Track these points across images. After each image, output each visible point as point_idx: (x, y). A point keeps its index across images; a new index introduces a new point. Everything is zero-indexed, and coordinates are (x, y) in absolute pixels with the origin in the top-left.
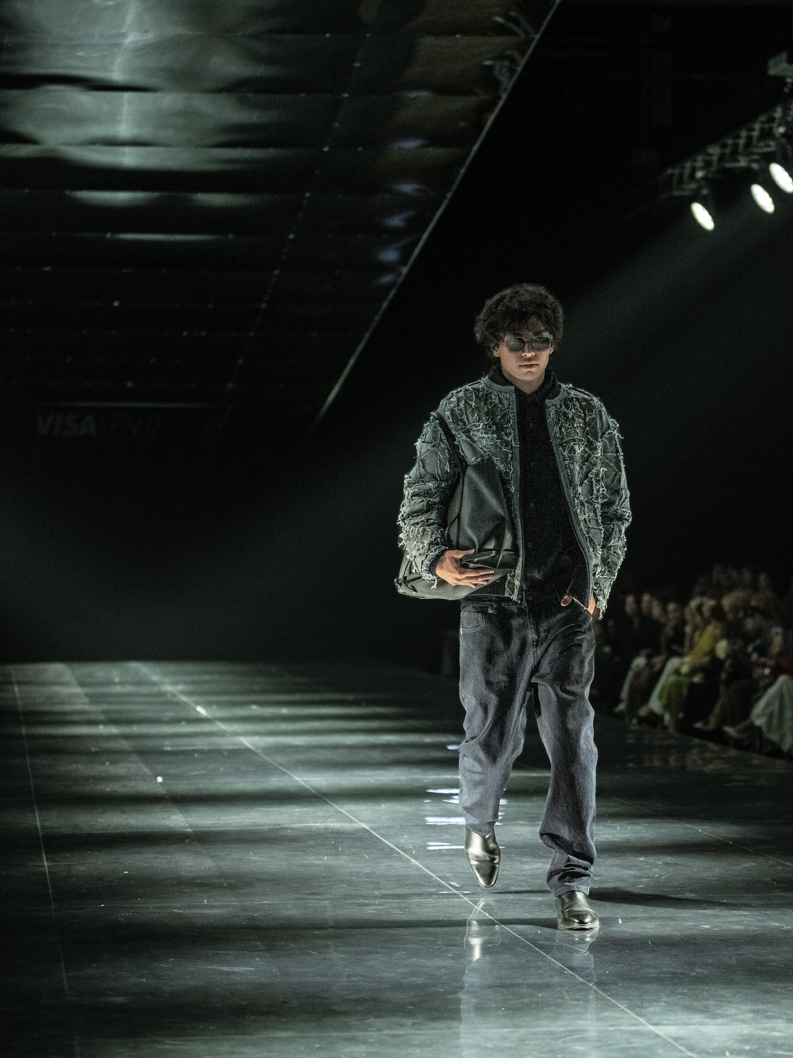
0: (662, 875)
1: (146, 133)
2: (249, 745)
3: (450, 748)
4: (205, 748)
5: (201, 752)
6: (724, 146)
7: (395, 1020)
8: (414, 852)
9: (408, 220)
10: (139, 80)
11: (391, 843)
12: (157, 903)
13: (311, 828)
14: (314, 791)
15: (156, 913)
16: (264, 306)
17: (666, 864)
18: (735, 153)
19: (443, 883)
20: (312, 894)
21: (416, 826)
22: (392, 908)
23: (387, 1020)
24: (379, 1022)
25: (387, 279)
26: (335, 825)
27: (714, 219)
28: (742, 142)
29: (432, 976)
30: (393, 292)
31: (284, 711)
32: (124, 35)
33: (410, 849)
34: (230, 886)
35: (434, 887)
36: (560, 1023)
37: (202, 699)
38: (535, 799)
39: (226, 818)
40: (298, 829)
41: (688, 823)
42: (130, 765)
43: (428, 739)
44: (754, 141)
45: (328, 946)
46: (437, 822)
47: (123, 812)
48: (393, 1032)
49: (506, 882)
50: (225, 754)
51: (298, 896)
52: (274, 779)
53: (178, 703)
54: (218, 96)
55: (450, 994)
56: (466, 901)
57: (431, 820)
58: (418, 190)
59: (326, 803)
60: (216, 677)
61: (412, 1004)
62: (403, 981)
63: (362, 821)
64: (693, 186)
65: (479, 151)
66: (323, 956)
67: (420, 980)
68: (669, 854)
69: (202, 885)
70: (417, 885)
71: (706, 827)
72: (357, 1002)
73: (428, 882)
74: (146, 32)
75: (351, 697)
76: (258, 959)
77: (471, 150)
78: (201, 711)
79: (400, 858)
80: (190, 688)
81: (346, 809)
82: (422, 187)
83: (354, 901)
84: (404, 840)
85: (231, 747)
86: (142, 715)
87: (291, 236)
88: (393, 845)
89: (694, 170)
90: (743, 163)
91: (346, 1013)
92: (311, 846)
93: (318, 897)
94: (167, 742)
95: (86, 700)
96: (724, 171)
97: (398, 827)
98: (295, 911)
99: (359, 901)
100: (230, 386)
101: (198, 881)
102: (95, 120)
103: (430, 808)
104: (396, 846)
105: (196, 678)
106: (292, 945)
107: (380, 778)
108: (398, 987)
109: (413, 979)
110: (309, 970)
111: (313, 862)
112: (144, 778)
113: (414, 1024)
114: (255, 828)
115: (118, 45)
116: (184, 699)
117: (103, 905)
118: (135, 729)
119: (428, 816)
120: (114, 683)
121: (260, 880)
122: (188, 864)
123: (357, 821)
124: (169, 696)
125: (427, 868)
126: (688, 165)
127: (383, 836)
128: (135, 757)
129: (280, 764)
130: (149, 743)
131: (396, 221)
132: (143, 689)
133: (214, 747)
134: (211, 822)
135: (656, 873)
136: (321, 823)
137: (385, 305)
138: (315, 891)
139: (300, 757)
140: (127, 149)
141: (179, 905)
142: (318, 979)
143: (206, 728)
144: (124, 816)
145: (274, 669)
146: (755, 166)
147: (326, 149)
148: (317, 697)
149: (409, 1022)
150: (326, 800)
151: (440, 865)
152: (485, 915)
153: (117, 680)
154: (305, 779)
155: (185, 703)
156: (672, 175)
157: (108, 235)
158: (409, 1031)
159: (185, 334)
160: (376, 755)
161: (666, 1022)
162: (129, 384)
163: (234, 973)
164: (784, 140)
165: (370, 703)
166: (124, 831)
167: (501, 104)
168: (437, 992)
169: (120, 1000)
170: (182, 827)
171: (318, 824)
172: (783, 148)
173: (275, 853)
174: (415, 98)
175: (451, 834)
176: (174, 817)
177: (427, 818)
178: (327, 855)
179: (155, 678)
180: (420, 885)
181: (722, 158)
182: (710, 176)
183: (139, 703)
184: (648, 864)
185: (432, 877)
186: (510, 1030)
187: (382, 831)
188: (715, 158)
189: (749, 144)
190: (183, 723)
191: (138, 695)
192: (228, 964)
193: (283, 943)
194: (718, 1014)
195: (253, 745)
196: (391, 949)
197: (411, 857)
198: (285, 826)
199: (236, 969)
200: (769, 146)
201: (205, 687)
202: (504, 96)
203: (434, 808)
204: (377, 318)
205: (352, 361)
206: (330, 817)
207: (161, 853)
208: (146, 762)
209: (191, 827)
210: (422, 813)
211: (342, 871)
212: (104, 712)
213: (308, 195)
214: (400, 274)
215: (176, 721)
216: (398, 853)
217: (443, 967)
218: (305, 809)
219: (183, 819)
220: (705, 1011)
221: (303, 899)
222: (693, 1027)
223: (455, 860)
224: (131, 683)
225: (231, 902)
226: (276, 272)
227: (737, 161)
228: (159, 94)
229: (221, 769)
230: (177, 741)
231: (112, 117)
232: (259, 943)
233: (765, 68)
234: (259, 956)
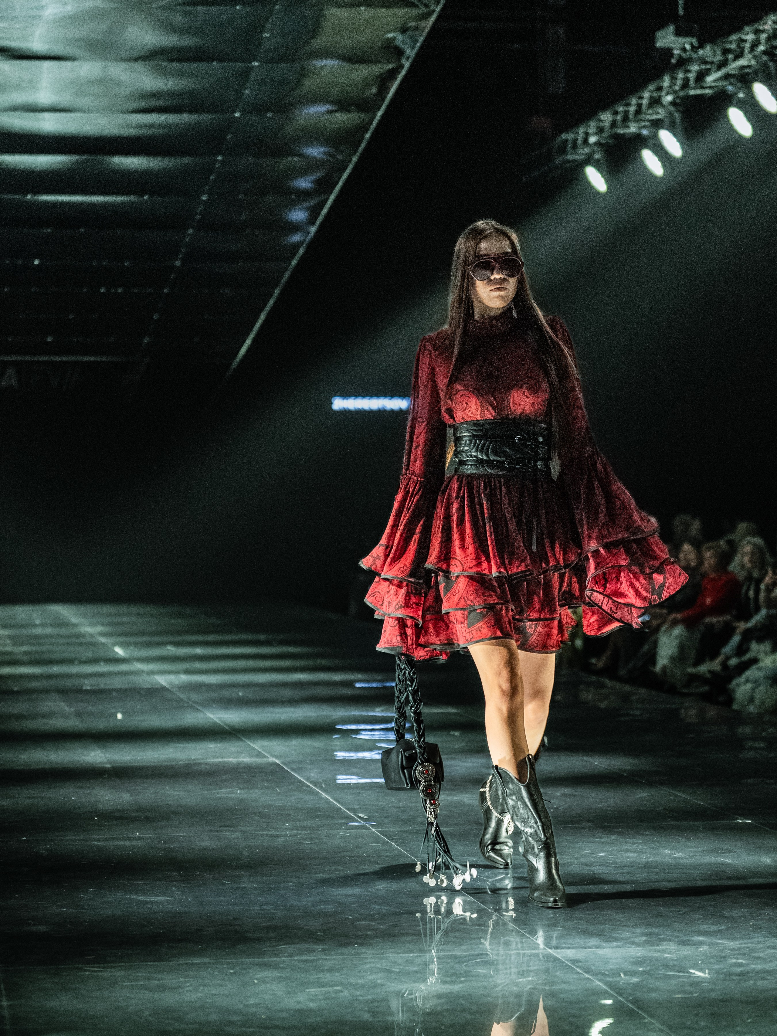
0: (560, 806)
1: (65, 99)
2: (165, 684)
3: (358, 685)
4: (123, 687)
5: (119, 691)
6: (616, 113)
7: (305, 945)
8: (323, 786)
9: (316, 182)
10: (57, 50)
11: (301, 776)
12: (76, 836)
13: (225, 763)
14: (227, 728)
15: (76, 845)
16: (178, 264)
17: (564, 795)
18: (626, 119)
19: (352, 814)
20: (226, 826)
21: (327, 760)
22: (303, 839)
23: (298, 946)
24: (290, 948)
25: (296, 238)
26: (247, 760)
27: (607, 181)
28: (632, 109)
29: (340, 904)
30: (301, 251)
31: (199, 651)
32: (43, 7)
33: (321, 782)
34: (147, 819)
35: (343, 818)
36: (463, 947)
37: (120, 639)
38: (439, 734)
39: (143, 754)
40: (214, 764)
41: (584, 756)
42: (49, 704)
43: (337, 677)
44: (644, 108)
45: (241, 876)
46: (345, 757)
47: (44, 749)
48: (304, 958)
49: (412, 813)
50: (142, 692)
51: (212, 828)
52: (189, 716)
53: (96, 645)
54: (134, 64)
55: (359, 920)
56: (373, 832)
57: (340, 755)
58: (325, 153)
59: (239, 739)
60: (133, 619)
61: (323, 931)
62: (313, 909)
63: (273, 756)
64: (587, 150)
65: (383, 117)
66: (235, 886)
67: (330, 908)
68: (567, 786)
69: (120, 818)
70: (326, 817)
71: (601, 760)
72: (270, 929)
73: (337, 814)
74: (65, 4)
75: (263, 637)
76: (174, 889)
77: (376, 115)
78: (120, 651)
79: (311, 792)
80: (108, 629)
81: (258, 745)
82: (330, 150)
83: (266, 832)
84: (314, 774)
85: (147, 686)
86: (62, 655)
87: (204, 198)
88: (304, 779)
89: (587, 135)
90: (633, 129)
91: (259, 940)
92: (225, 780)
93: (231, 829)
94: (86, 681)
95: (8, 642)
96: (616, 136)
97: (308, 762)
98: (209, 842)
99: (270, 833)
100: (146, 340)
101: (117, 815)
102: (17, 87)
103: (339, 743)
104: (307, 780)
105: (113, 620)
106: (206, 875)
107: (291, 715)
108: (309, 914)
109: (322, 907)
110: (223, 899)
111: (227, 795)
112: (65, 716)
113: (323, 950)
114: (170, 763)
115: (38, 17)
116: (103, 640)
117: (25, 838)
118: (56, 669)
119: (337, 751)
120: (35, 626)
121: (176, 813)
122: (107, 798)
123: (268, 756)
124: (88, 637)
125: (337, 801)
126: (581, 130)
127: (293, 770)
128: (55, 696)
129: (195, 702)
130: (69, 683)
131: (304, 183)
132: (63, 631)
133: (130, 686)
134: (128, 758)
135: (554, 803)
136: (234, 758)
137: (294, 262)
138: (229, 823)
139: (214, 695)
140: (47, 115)
141: (98, 837)
142: (231, 907)
143: (124, 667)
144: (45, 753)
145: (188, 611)
146: (645, 132)
147: (237, 115)
148: (230, 637)
149: (320, 947)
150: (239, 736)
151: (348, 797)
152: (392, 844)
153: (38, 622)
154: (219, 716)
155: (103, 644)
156: (566, 141)
157: (29, 197)
158: (319, 957)
159: (102, 290)
160: (287, 693)
161: (564, 945)
162: (49, 339)
163: (150, 902)
164: (671, 108)
165: (282, 643)
166: (44, 767)
167: (404, 72)
168: (347, 919)
169: (41, 928)
170: (100, 763)
171: (231, 760)
172: (671, 115)
173: (190, 787)
174: (323, 66)
175: (359, 768)
176: (93, 753)
177: (336, 753)
178: (240, 789)
179: (74, 620)
180: (329, 817)
181: (613, 124)
182: (603, 141)
183: (57, 644)
184: (547, 796)
185: (341, 809)
186: (416, 955)
187: (294, 766)
188: (607, 124)
189: (638, 111)
190: (102, 664)
191: (59, 636)
192: (145, 893)
193: (198, 873)
194: (613, 938)
195: (170, 684)
196: (302, 878)
197: (321, 790)
198: (199, 761)
199: (154, 899)
200: (657, 113)
201: (122, 629)
202: (407, 65)
203: (343, 743)
204: (287, 275)
205: (262, 317)
206: (242, 753)
207: (81, 787)
208: (66, 701)
209: (109, 762)
210: (332, 748)
211: (254, 804)
212: (26, 653)
213: (220, 158)
214: (308, 233)
215: (94, 661)
216: (308, 786)
217: (351, 895)
218: (219, 745)
219: (102, 755)
220: (601, 934)
221: (217, 831)
222: (590, 950)
223: (363, 793)
224: (52, 625)
225: (149, 834)
226: (190, 232)
227: (628, 127)
228: (77, 63)
229: (138, 707)
230: (95, 681)
231: (33, 85)
232: (175, 874)
233: (653, 40)
234: (174, 886)
